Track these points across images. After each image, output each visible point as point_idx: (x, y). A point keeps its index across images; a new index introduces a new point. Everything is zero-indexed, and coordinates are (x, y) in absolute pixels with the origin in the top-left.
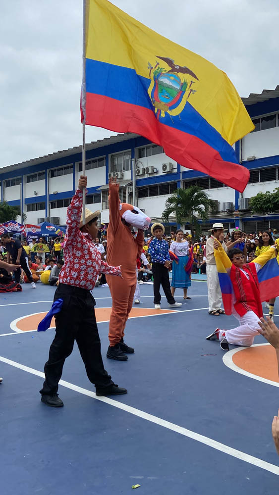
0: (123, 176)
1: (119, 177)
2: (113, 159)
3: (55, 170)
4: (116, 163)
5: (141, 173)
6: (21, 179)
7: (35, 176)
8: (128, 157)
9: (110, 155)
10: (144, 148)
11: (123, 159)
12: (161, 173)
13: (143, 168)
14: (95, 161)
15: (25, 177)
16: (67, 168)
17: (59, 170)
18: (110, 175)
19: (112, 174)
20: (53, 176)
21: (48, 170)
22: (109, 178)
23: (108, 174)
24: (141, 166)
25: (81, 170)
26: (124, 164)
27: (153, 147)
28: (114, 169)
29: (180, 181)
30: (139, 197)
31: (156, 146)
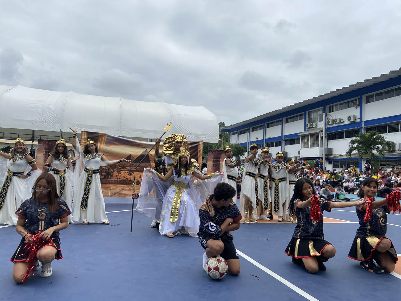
0: (317, 125)
1: (314, 126)
2: (310, 114)
3: (270, 123)
4: (312, 117)
5: (330, 123)
6: (249, 129)
7: (257, 128)
8: (321, 112)
9: (307, 112)
10: (334, 106)
11: (316, 114)
12: (346, 122)
13: (332, 120)
14: (297, 116)
15: (251, 129)
16: (278, 122)
17: (272, 123)
18: (307, 125)
19: (309, 124)
20: (268, 127)
21: (265, 124)
22: (306, 127)
23: (306, 124)
24: (330, 118)
25: (287, 122)
26: (318, 117)
27: (340, 104)
28: (310, 121)
29: (362, 128)
30: (329, 140)
31: (343, 104)
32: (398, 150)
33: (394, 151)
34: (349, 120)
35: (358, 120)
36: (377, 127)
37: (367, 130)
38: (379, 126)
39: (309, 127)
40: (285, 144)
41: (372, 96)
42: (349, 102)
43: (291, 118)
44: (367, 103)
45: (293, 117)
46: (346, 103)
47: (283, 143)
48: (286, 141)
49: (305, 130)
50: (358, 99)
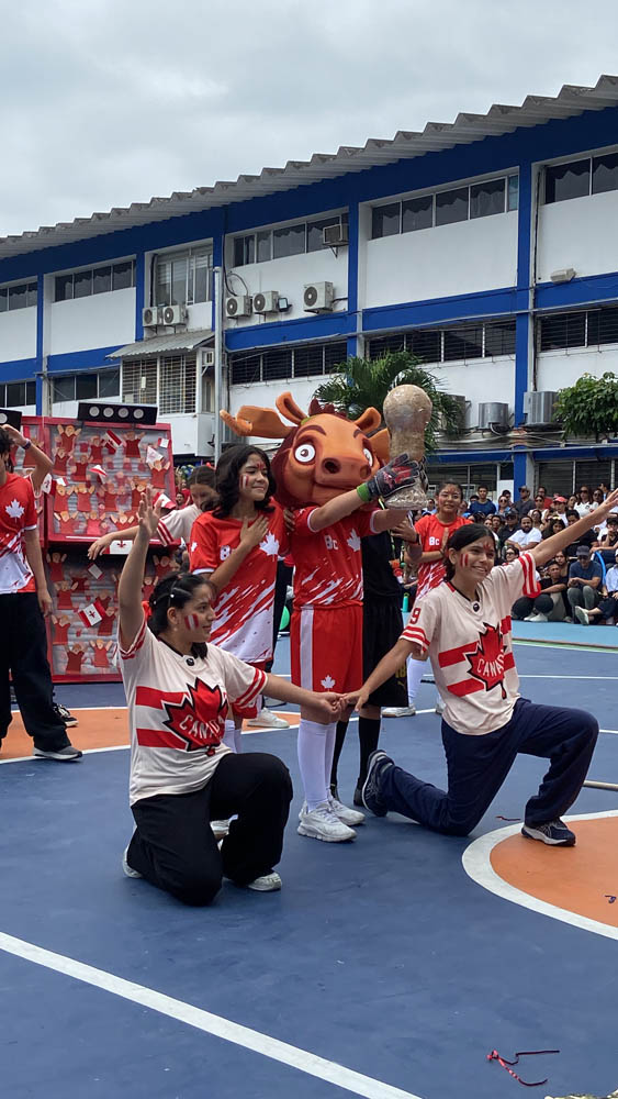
0: (187, 317)
1: (176, 320)
2: (159, 267)
4: (168, 280)
5: (240, 311)
8: (204, 262)
9: (148, 256)
10: (252, 237)
11: (185, 268)
12: (300, 312)
13: (246, 297)
14: (105, 271)
16: (19, 290)
18: (149, 313)
19: (155, 311)
22: (144, 324)
23: (144, 311)
24: (240, 290)
25: (60, 296)
26: (190, 281)
27: (278, 234)
28: (161, 296)
29: (355, 337)
30: (234, 383)
31: (285, 232)
32: (477, 429)
33: (463, 431)
34: (309, 302)
35: (343, 306)
36: (409, 335)
37: (376, 347)
38: (415, 331)
39: (154, 322)
40: (55, 393)
41: (391, 211)
42: (310, 226)
43: (79, 277)
44: (373, 238)
45: (87, 275)
46: (298, 229)
47: (45, 390)
48: (58, 381)
49: (139, 338)
50: (345, 216)
